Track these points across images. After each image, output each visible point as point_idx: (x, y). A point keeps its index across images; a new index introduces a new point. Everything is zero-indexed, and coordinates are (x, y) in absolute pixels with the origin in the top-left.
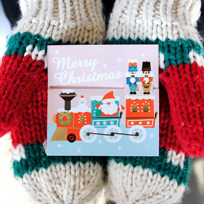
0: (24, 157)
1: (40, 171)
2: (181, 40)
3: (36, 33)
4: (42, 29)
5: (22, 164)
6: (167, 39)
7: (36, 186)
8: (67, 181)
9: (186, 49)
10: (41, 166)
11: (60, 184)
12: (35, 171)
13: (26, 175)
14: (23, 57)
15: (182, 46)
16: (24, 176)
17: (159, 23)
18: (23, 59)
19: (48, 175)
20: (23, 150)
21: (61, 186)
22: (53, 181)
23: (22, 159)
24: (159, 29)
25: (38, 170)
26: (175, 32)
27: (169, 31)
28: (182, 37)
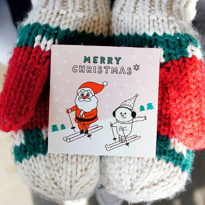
0: (23, 142)
1: (38, 157)
2: (178, 34)
3: (44, 23)
4: (50, 19)
5: (21, 149)
6: (165, 34)
7: (34, 172)
8: (64, 168)
9: (183, 43)
10: (39, 152)
11: (58, 171)
12: (33, 157)
13: (25, 160)
14: (32, 48)
15: (179, 40)
16: (23, 161)
17: (155, 18)
18: (33, 51)
19: (46, 161)
20: (23, 136)
21: (59, 172)
22: (51, 168)
23: (21, 144)
24: (156, 24)
25: (36, 156)
26: (171, 27)
27: (166, 26)
28: (179, 31)
